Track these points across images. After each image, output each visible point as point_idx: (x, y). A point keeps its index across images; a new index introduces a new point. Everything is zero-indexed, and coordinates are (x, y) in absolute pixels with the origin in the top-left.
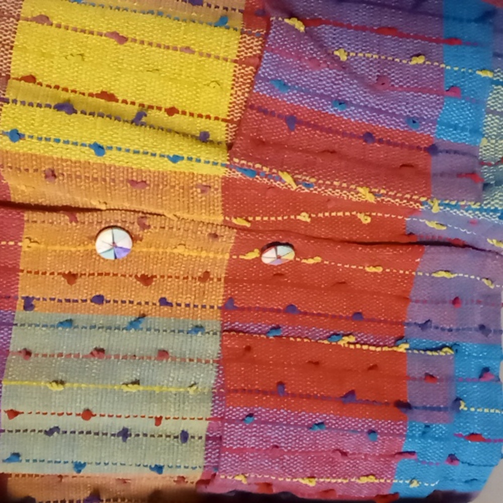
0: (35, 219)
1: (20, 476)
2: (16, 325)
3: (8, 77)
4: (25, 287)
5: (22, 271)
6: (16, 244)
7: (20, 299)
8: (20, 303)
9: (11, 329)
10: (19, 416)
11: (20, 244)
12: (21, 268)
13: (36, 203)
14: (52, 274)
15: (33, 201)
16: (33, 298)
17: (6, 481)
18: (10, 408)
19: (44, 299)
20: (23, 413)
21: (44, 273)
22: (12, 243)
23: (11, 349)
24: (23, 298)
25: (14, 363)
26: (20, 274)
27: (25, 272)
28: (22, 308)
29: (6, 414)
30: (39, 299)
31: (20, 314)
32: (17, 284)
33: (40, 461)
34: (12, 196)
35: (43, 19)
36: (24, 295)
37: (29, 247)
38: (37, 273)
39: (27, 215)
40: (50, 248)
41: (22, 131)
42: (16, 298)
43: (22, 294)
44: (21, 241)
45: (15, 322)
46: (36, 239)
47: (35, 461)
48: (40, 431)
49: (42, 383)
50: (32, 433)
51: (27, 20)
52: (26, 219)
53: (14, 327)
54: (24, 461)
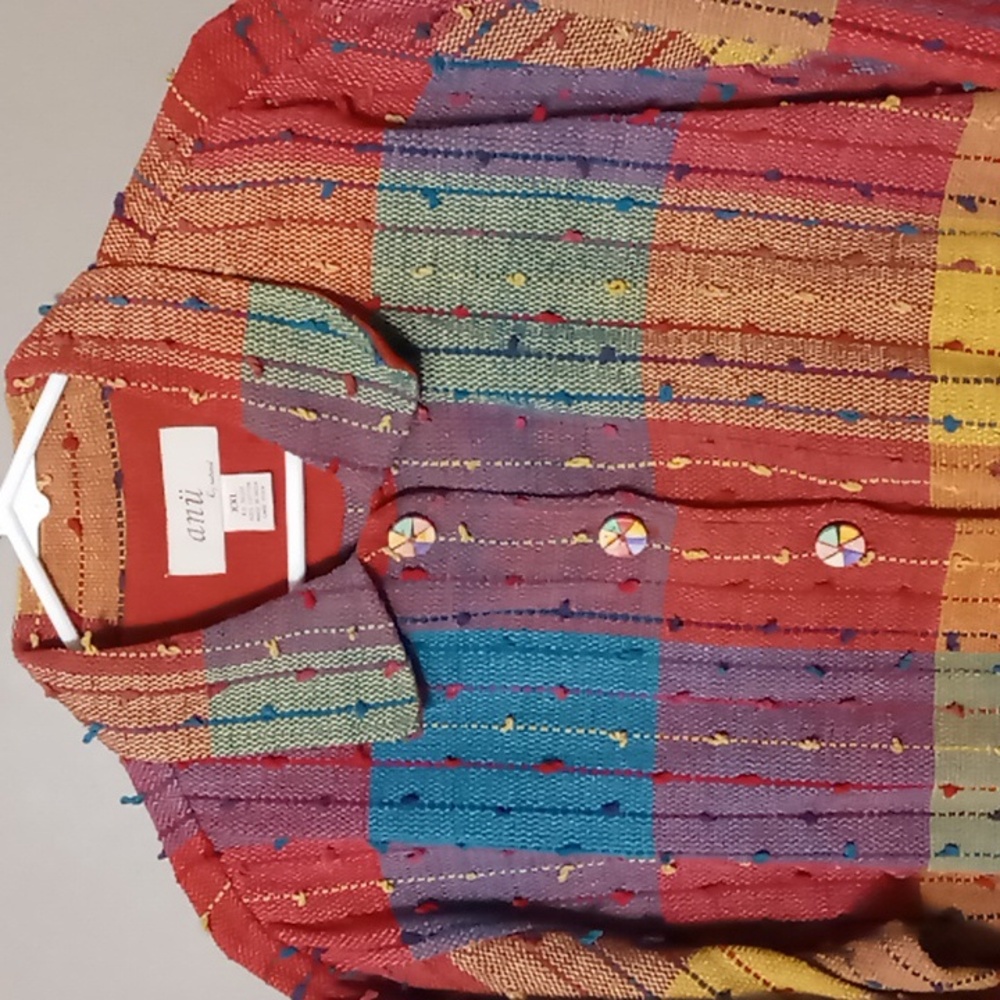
0: (970, 529)
1: (936, 880)
2: (939, 671)
3: (926, 346)
4: (949, 619)
5: (946, 598)
6: (940, 562)
7: (940, 635)
8: (942, 641)
9: (933, 677)
10: (959, 792)
11: (946, 563)
12: (944, 594)
13: (964, 506)
14: (985, 600)
15: (958, 505)
16: (959, 634)
17: (919, 886)
18: (947, 782)
19: (973, 635)
20: (962, 789)
21: (976, 600)
22: (934, 562)
23: (936, 703)
24: (944, 634)
25: (943, 723)
26: (943, 602)
27: (950, 598)
28: (944, 648)
29: (942, 791)
30: (965, 635)
31: (942, 656)
32: (939, 616)
33: (985, 855)
34: (932, 499)
35: (967, 265)
36: (947, 631)
37: (959, 566)
38: (965, 600)
39: (960, 525)
40: (986, 565)
41: (957, 417)
42: (936, 635)
43: (944, 629)
44: (947, 559)
45: (937, 667)
46: (967, 555)
47: (977, 855)
48: (982, 814)
49: (988, 749)
50: (972, 817)
51: (945, 268)
52: (958, 529)
53: (937, 674)
54: (962, 855)
